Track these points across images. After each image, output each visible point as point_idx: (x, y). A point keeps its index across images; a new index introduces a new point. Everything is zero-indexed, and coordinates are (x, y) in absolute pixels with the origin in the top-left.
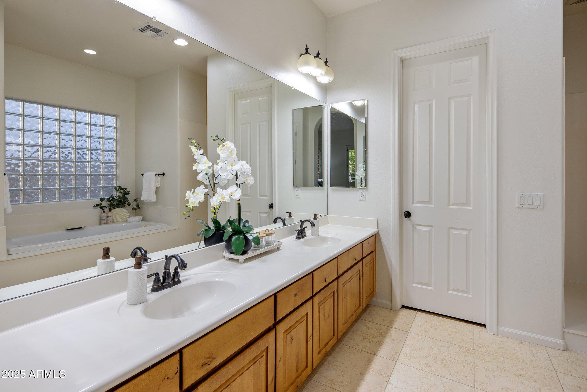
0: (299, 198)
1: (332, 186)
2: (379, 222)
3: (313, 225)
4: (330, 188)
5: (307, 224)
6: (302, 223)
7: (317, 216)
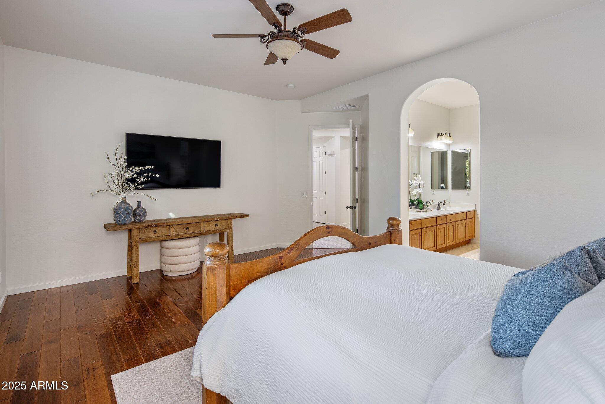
0: (435, 195)
1: (453, 188)
2: (476, 205)
3: (444, 204)
4: (451, 190)
5: (441, 205)
6: (439, 204)
7: (446, 202)
